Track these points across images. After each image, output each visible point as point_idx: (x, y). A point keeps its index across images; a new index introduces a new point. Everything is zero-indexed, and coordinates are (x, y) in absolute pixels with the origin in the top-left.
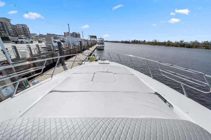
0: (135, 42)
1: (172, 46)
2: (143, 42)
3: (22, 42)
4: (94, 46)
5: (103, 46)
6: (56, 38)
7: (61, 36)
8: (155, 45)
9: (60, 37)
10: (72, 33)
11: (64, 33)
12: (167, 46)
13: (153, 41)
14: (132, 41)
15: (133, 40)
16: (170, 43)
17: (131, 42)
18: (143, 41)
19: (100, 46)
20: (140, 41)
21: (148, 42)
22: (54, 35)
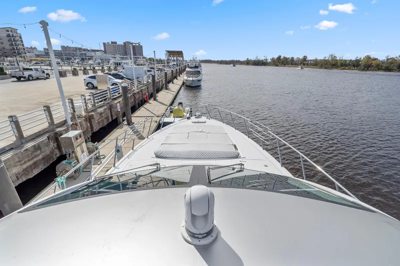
0: (280, 62)
1: (376, 70)
2: (301, 61)
3: (31, 78)
4: (178, 78)
5: (199, 78)
6: (86, 59)
7: (98, 51)
8: (332, 68)
9: (93, 54)
10: (122, 44)
11: (104, 44)
12: (363, 70)
13: (327, 59)
14: (273, 59)
15: (276, 57)
16: (370, 63)
17: (269, 60)
18: (301, 57)
19: (191, 79)
20: (293, 58)
21: (313, 61)
22: (80, 49)
